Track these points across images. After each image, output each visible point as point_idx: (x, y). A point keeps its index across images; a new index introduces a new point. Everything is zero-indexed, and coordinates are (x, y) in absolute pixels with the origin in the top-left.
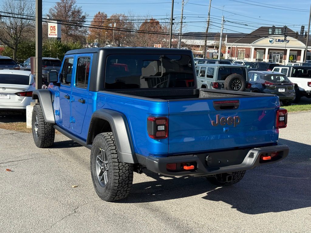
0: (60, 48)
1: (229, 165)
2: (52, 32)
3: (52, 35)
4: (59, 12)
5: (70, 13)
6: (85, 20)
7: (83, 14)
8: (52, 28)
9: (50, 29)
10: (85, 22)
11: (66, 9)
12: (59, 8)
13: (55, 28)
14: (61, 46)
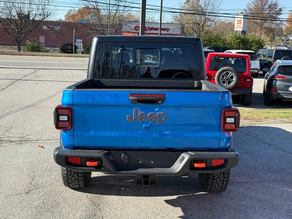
0: (238, 40)
1: (154, 168)
2: (238, 26)
3: (238, 28)
4: (256, 6)
5: (267, 6)
6: (281, 13)
7: (280, 7)
8: (238, 22)
9: (236, 23)
10: (281, 14)
11: (263, 3)
12: (256, 2)
13: (241, 22)
14: (240, 38)
